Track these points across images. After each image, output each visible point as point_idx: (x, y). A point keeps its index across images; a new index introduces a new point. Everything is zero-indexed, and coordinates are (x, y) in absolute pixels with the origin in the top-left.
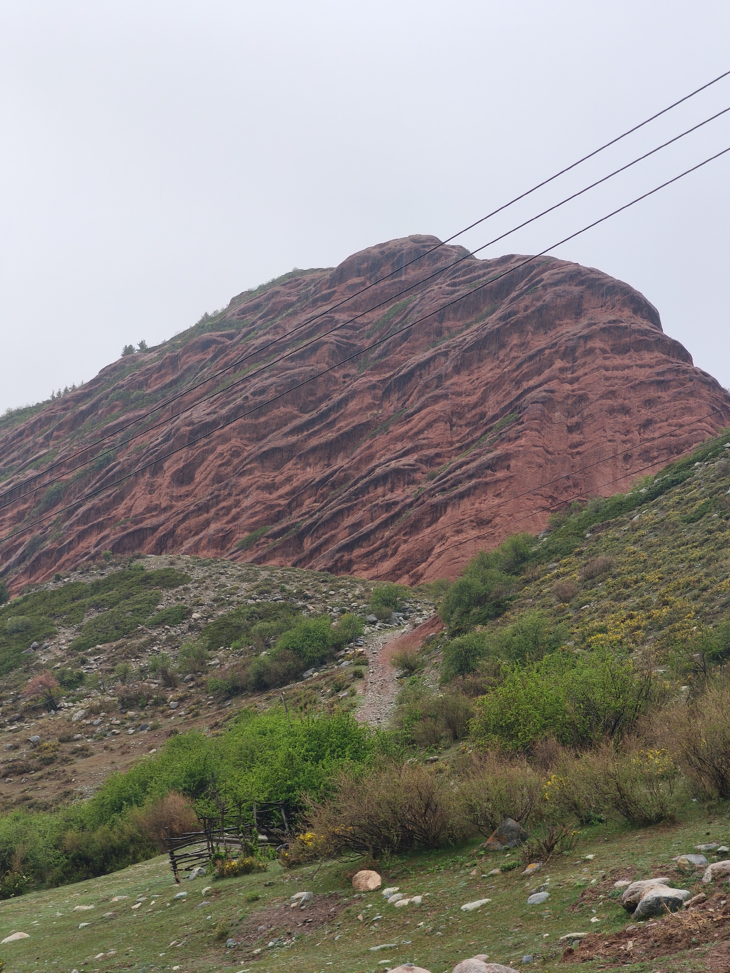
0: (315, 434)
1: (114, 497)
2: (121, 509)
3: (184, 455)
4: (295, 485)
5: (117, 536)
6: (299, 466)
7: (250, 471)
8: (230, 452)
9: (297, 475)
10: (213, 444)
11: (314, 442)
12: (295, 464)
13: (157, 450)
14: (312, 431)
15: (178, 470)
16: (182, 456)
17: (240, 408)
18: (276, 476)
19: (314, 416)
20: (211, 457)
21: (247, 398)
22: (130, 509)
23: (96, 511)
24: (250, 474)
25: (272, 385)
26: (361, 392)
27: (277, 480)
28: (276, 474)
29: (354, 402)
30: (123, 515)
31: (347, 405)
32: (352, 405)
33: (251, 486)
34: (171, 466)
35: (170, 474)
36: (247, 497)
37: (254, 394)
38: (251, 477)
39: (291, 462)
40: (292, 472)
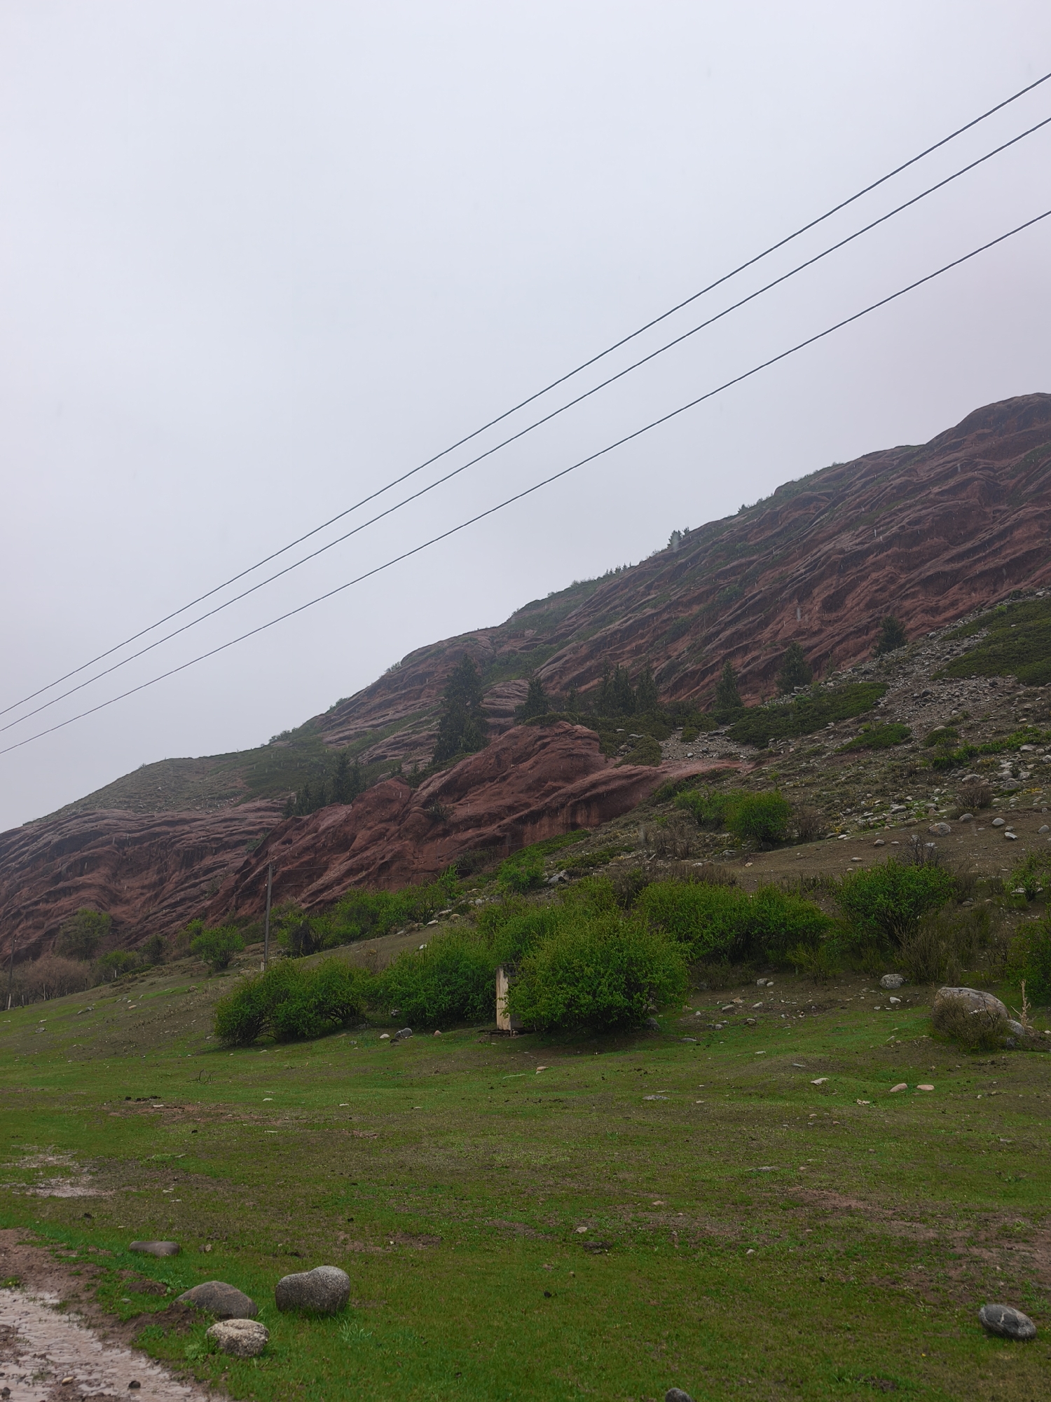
0: (979, 560)
1: (758, 622)
2: (767, 633)
3: (834, 582)
4: (961, 608)
5: (769, 656)
6: (964, 591)
7: (914, 595)
8: (886, 579)
9: (962, 599)
10: (867, 570)
11: (980, 568)
12: (961, 589)
13: (805, 578)
14: (977, 557)
15: (828, 596)
16: (833, 582)
17: (895, 536)
18: (939, 601)
19: (976, 544)
20: (864, 584)
21: (903, 526)
22: (776, 633)
23: (740, 635)
24: (913, 598)
25: (928, 515)
26: (1028, 520)
27: (941, 603)
28: (938, 598)
29: (1021, 531)
30: (769, 639)
31: (1012, 533)
32: (1018, 534)
33: (915, 609)
34: (820, 594)
35: (820, 599)
36: (909, 620)
37: (909, 523)
38: (914, 600)
39: (957, 586)
40: (958, 597)
